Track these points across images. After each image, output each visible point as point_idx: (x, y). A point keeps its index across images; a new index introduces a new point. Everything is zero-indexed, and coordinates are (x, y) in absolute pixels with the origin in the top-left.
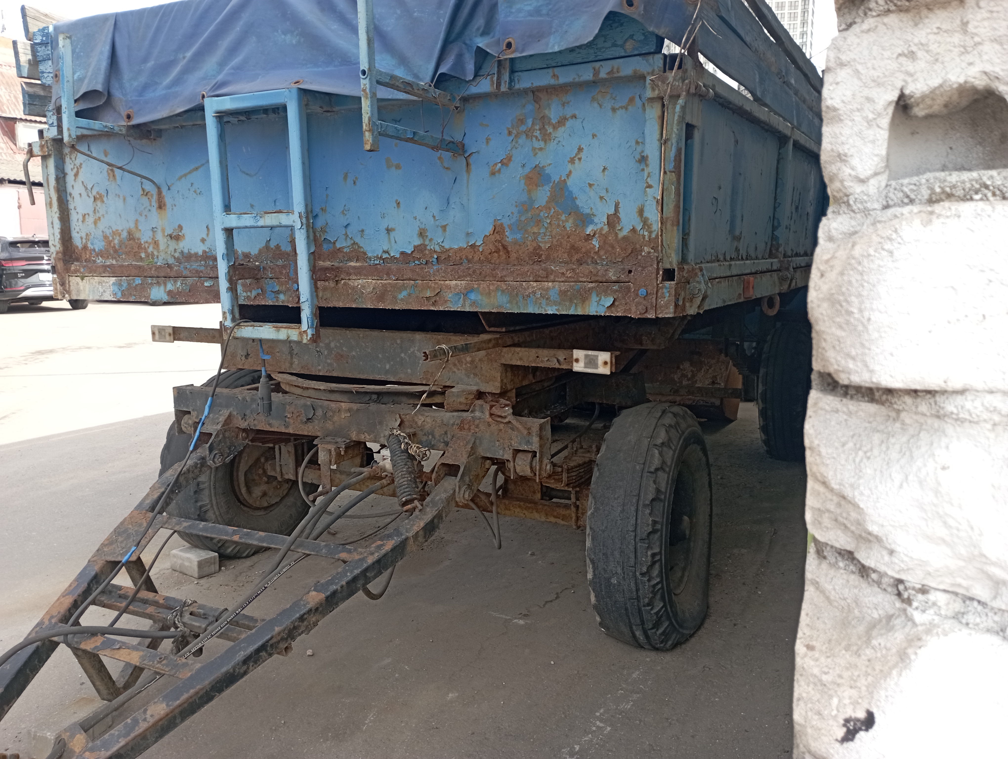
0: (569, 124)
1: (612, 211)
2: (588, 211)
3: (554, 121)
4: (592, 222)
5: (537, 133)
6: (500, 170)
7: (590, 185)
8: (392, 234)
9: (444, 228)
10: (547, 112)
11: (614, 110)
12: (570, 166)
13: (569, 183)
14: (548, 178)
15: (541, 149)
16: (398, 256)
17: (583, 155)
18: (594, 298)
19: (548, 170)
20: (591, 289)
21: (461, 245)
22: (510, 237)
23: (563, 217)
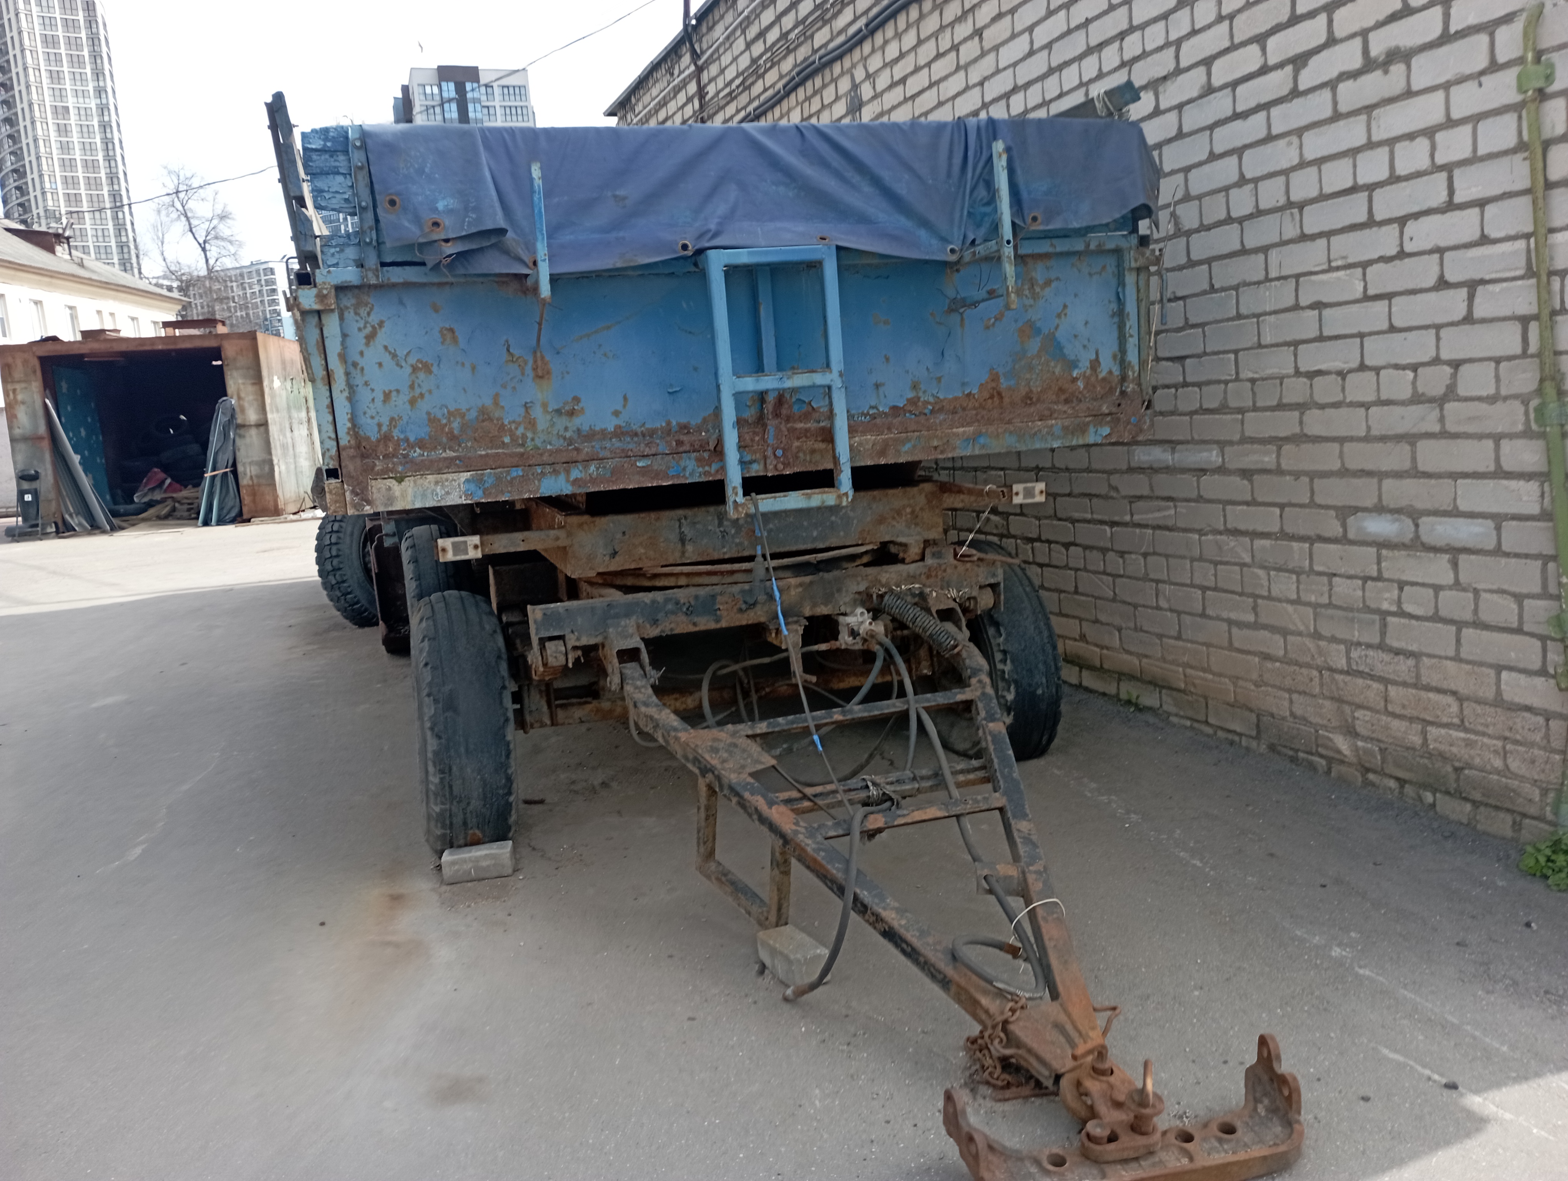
0: (1054, 285)
1: (1093, 357)
2: (1073, 357)
3: (1041, 282)
4: (1076, 367)
5: (1027, 292)
6: (993, 324)
7: (1076, 336)
8: (881, 390)
9: (939, 379)
10: (1033, 274)
11: (1090, 275)
12: (1057, 321)
13: (1057, 335)
14: (1039, 331)
15: (1031, 306)
16: (887, 410)
17: (1068, 311)
18: (1092, 429)
19: (1038, 324)
20: (1088, 423)
21: (956, 394)
22: (1004, 384)
23: (1052, 364)
